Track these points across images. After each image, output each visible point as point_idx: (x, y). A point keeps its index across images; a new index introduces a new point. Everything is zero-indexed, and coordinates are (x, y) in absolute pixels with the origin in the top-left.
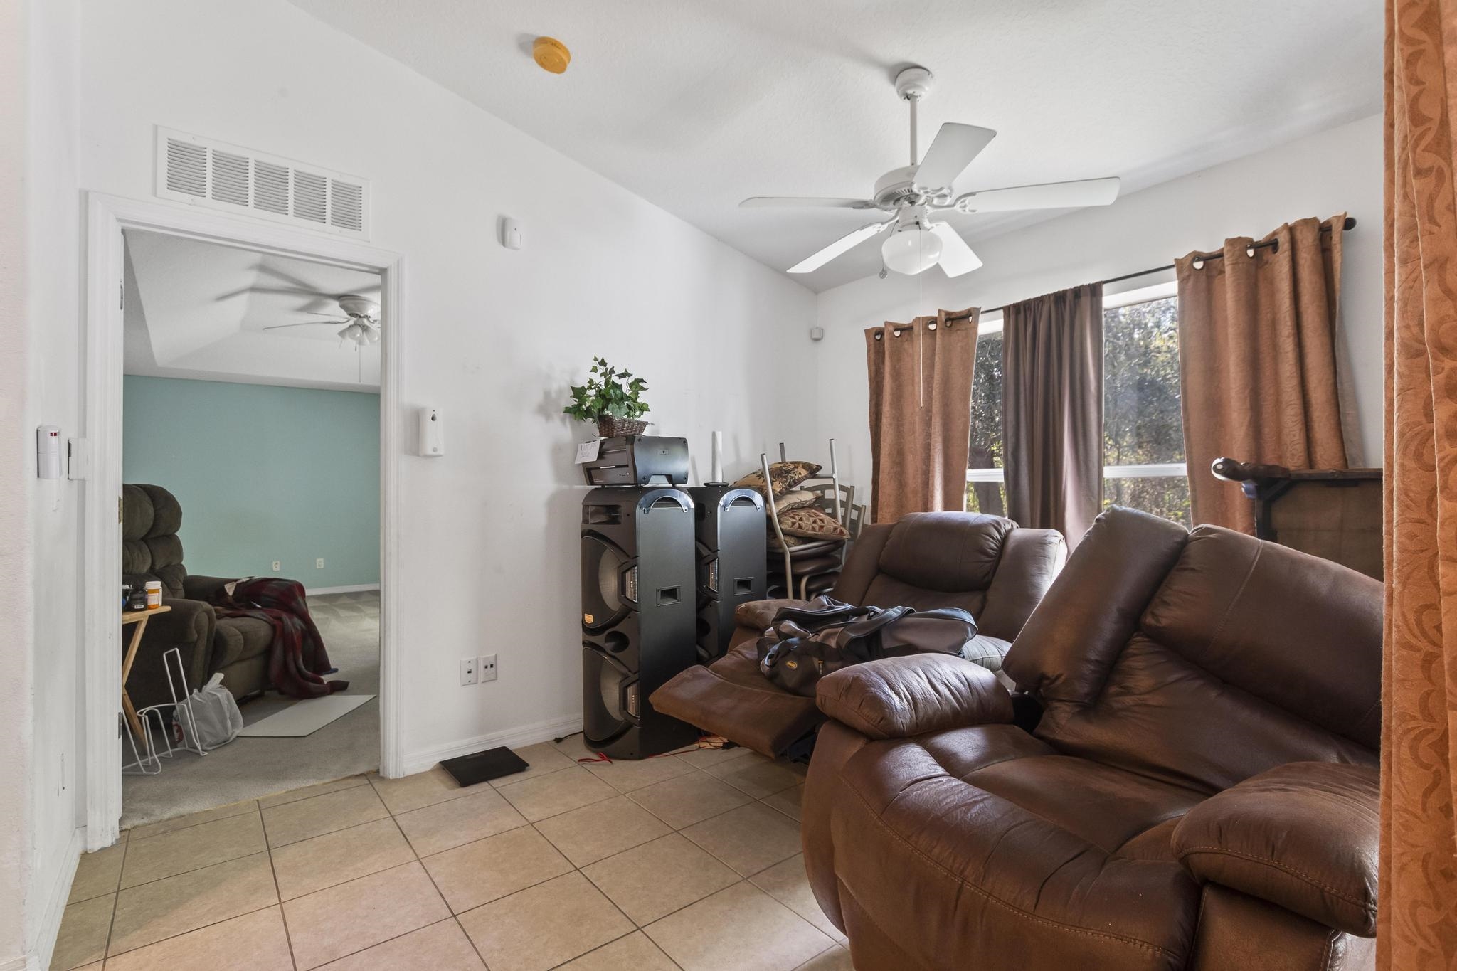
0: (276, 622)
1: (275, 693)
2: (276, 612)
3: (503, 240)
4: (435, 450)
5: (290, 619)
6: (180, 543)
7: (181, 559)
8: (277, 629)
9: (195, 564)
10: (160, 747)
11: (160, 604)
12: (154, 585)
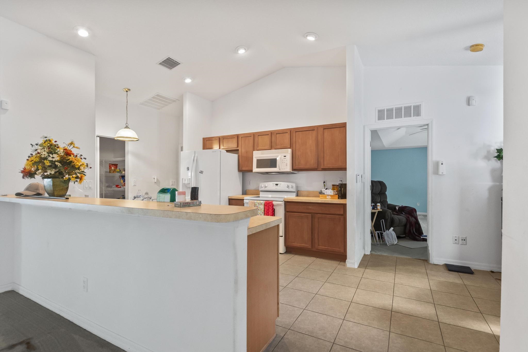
0: (407, 218)
1: (408, 238)
2: (408, 215)
3: (469, 105)
4: (442, 173)
5: (411, 218)
6: (387, 196)
7: (387, 199)
8: (408, 220)
9: (390, 201)
10: (380, 242)
11: (380, 209)
12: (379, 204)
